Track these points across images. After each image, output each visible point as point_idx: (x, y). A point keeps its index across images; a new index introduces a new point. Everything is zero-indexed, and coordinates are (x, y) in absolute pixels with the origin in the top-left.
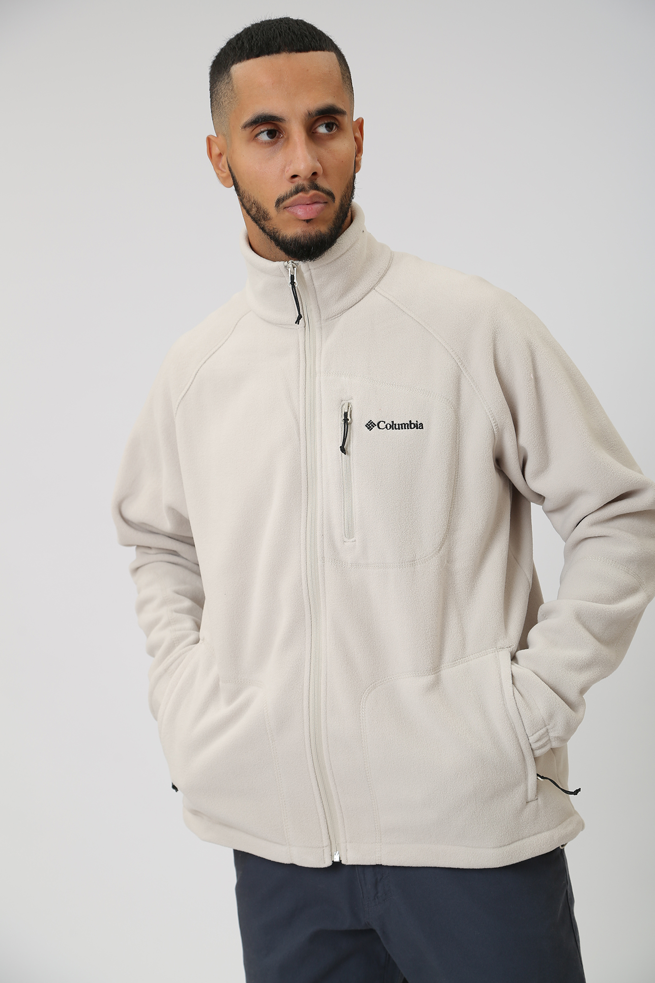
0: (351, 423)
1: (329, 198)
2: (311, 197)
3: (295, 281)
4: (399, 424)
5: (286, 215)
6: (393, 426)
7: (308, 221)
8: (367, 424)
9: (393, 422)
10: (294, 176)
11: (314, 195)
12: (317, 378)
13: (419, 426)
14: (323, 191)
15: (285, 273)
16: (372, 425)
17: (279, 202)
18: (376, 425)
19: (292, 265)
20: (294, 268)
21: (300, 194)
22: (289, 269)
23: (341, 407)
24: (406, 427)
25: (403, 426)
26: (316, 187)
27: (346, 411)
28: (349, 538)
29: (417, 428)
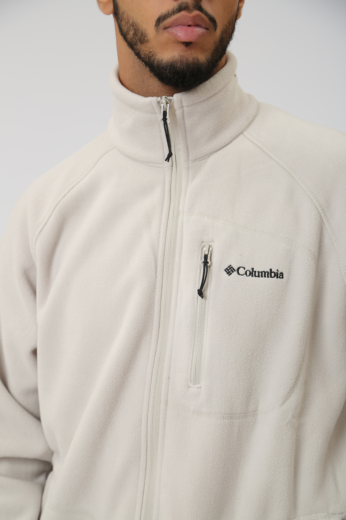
0: (210, 266)
1: (211, 26)
2: (194, 17)
3: (167, 117)
4: (259, 272)
5: (165, 36)
6: (252, 273)
7: (186, 44)
8: (227, 269)
9: (253, 269)
11: (198, 15)
12: (180, 217)
13: (279, 275)
14: (206, 14)
15: (157, 110)
16: (231, 270)
17: (160, 20)
18: (235, 271)
19: (166, 100)
20: (167, 103)
21: (183, 13)
22: (162, 105)
23: (201, 249)
24: (266, 276)
25: (263, 274)
27: (206, 253)
28: (195, 383)
29: (277, 278)
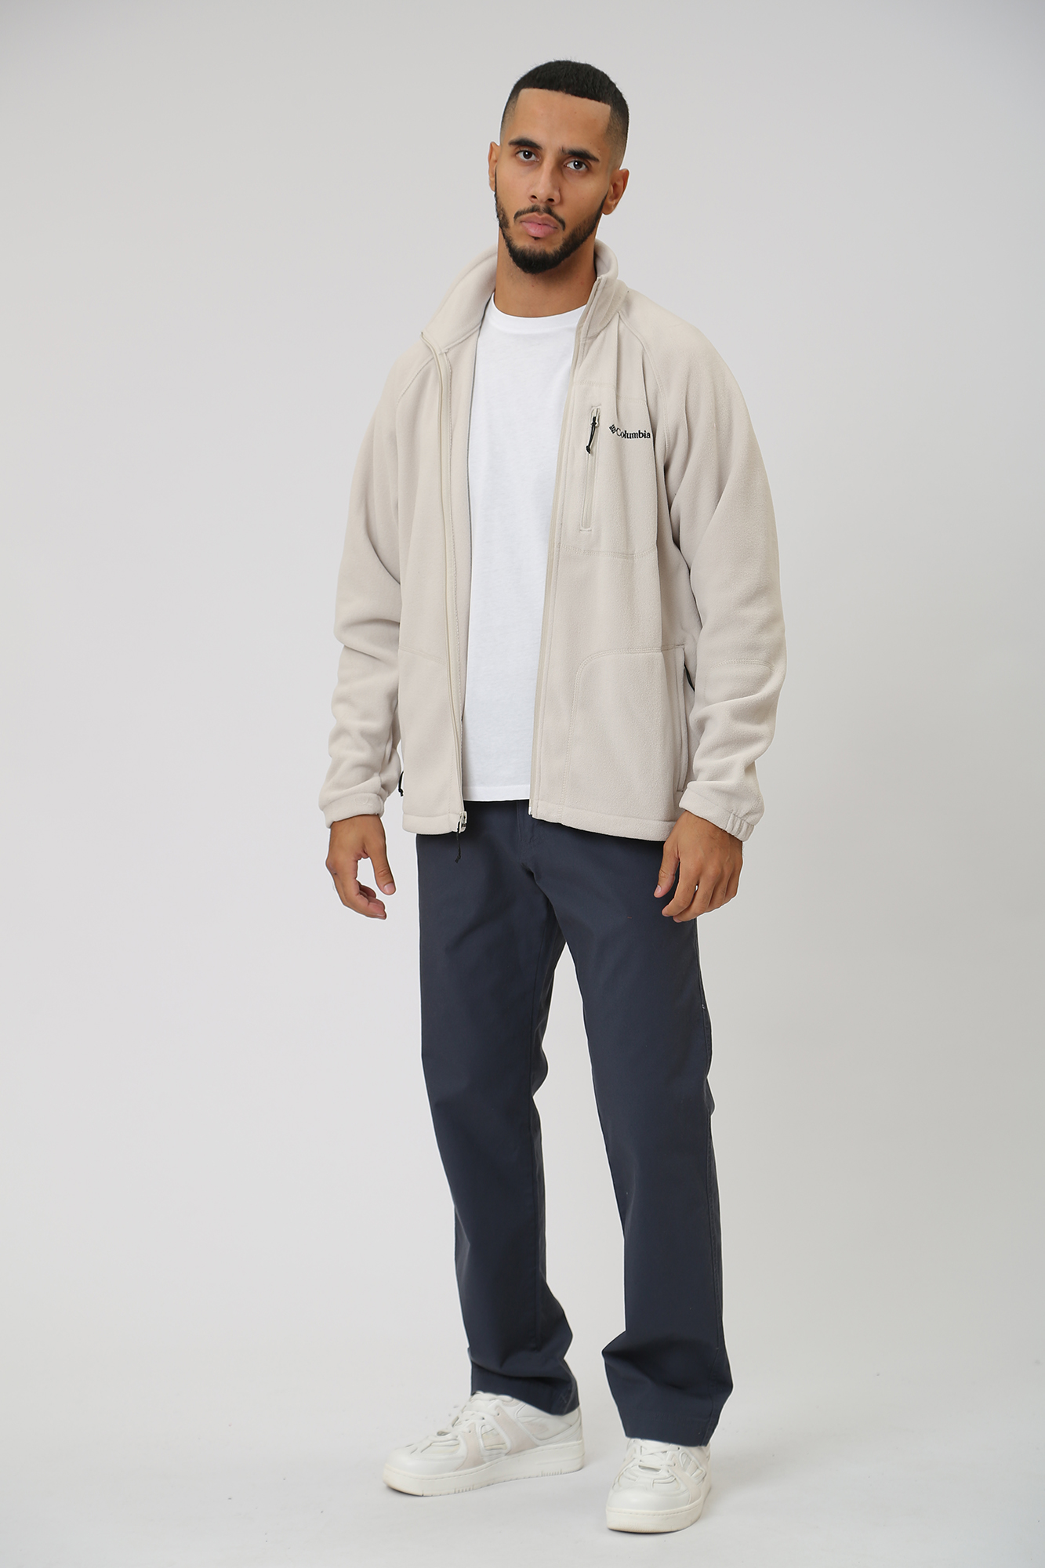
0: (597, 427)
1: (560, 225)
2: (543, 219)
5: (520, 228)
7: (536, 238)
10: (534, 197)
11: (546, 218)
13: (647, 435)
14: (556, 217)
17: (518, 214)
21: (535, 214)
23: (590, 412)
26: (549, 211)
27: (595, 415)
28: (586, 527)
29: (645, 437)
